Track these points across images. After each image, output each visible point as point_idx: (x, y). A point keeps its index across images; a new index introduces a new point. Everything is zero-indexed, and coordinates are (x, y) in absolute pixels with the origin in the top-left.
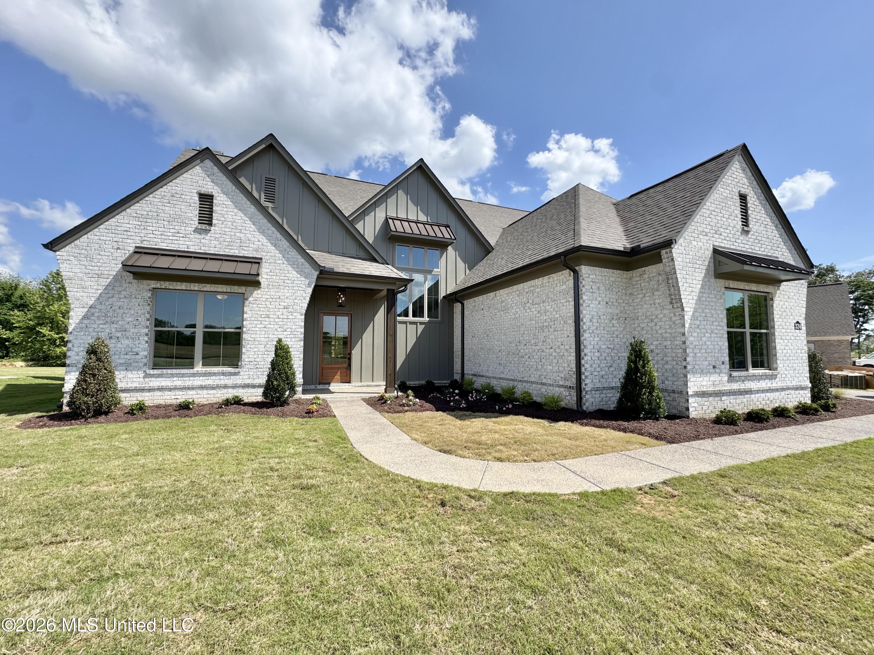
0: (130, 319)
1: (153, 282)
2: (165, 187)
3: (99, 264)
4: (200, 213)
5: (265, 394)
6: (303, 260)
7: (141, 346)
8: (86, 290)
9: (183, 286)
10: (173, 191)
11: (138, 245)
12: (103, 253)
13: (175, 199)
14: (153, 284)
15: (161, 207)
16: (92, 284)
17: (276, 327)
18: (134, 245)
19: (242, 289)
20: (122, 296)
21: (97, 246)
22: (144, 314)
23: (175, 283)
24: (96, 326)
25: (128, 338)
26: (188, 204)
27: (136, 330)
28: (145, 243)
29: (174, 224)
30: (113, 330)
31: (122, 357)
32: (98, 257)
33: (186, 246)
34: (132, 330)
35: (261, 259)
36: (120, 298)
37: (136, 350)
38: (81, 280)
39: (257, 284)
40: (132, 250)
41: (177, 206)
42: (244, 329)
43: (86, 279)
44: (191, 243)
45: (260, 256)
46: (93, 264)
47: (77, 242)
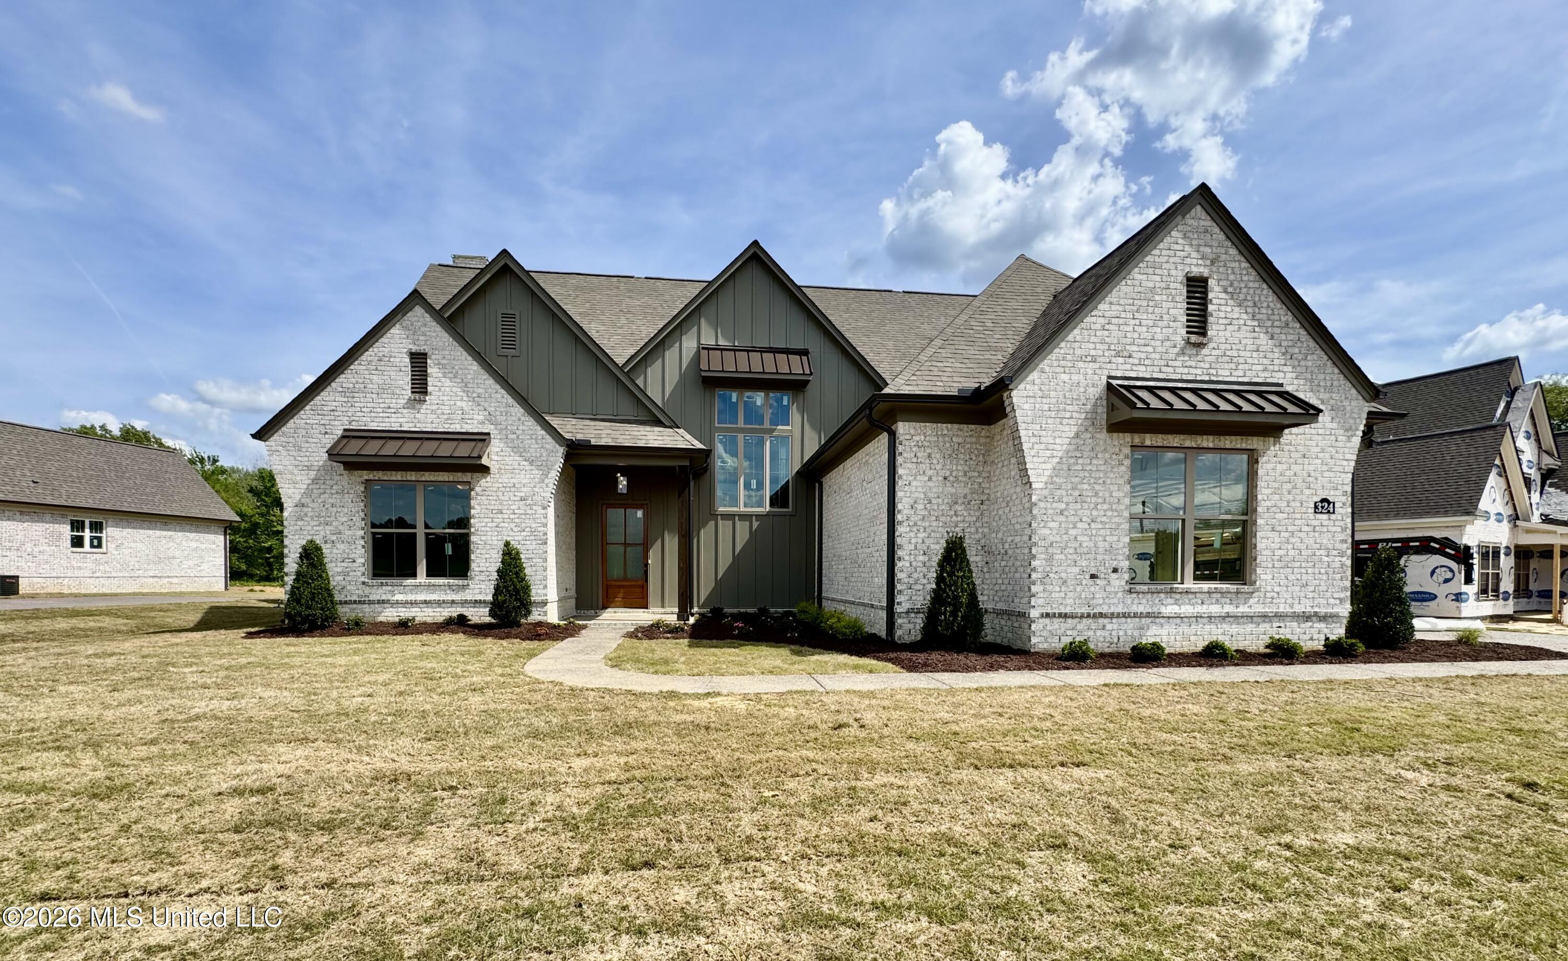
0: (344, 519)
1: (365, 472)
2: (371, 349)
3: (308, 454)
4: (412, 380)
6: (543, 432)
7: (358, 552)
8: (297, 486)
9: (398, 476)
10: (381, 354)
11: (346, 427)
12: (310, 440)
13: (383, 363)
14: (366, 475)
15: (367, 377)
16: (304, 478)
18: (342, 428)
19: (467, 474)
20: (334, 491)
21: (304, 432)
22: (358, 512)
23: (389, 473)
24: (309, 528)
25: (343, 542)
26: (398, 369)
27: (351, 533)
28: (353, 423)
29: (384, 396)
30: (328, 532)
31: (339, 564)
32: (307, 445)
33: (398, 425)
34: (348, 533)
35: (489, 434)
36: (332, 494)
37: (353, 556)
38: (292, 474)
39: (485, 470)
40: (340, 433)
41: (385, 373)
42: (472, 530)
43: (296, 472)
44: (405, 420)
45: (486, 431)
46: (302, 454)
47: (284, 429)
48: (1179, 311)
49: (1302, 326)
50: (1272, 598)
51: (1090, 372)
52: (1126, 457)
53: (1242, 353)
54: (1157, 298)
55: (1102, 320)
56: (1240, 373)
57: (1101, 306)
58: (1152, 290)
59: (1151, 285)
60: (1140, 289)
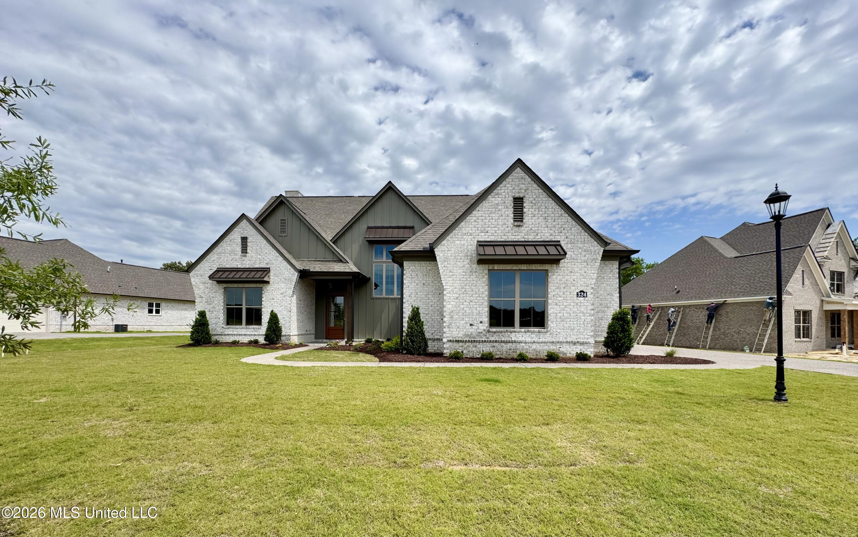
0: (217, 302)
1: (224, 284)
2: (227, 237)
3: (204, 277)
4: (242, 248)
5: (265, 340)
6: (290, 267)
7: (221, 315)
8: (200, 290)
9: (236, 285)
10: (231, 238)
11: (218, 267)
12: (205, 272)
13: (232, 242)
15: (226, 247)
16: (203, 287)
17: (278, 304)
18: (215, 267)
19: (261, 285)
20: (213, 292)
21: (203, 269)
22: (222, 299)
23: (233, 284)
24: (204, 306)
25: (215, 311)
26: (237, 244)
27: (219, 307)
28: (220, 265)
29: (232, 254)
30: (210, 307)
31: (214, 320)
33: (237, 265)
35: (269, 268)
39: (268, 282)
40: (215, 269)
41: (232, 246)
42: (263, 306)
43: (200, 284)
44: (239, 263)
45: (268, 267)
48: (510, 212)
49: (569, 216)
50: (557, 334)
51: (469, 239)
52: (486, 274)
53: (540, 228)
54: (500, 207)
55: (474, 218)
56: (539, 237)
57: (474, 212)
58: (497, 204)
59: (497, 202)
60: (492, 204)
